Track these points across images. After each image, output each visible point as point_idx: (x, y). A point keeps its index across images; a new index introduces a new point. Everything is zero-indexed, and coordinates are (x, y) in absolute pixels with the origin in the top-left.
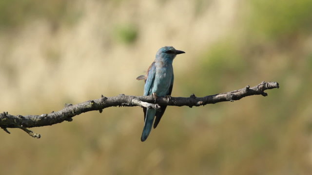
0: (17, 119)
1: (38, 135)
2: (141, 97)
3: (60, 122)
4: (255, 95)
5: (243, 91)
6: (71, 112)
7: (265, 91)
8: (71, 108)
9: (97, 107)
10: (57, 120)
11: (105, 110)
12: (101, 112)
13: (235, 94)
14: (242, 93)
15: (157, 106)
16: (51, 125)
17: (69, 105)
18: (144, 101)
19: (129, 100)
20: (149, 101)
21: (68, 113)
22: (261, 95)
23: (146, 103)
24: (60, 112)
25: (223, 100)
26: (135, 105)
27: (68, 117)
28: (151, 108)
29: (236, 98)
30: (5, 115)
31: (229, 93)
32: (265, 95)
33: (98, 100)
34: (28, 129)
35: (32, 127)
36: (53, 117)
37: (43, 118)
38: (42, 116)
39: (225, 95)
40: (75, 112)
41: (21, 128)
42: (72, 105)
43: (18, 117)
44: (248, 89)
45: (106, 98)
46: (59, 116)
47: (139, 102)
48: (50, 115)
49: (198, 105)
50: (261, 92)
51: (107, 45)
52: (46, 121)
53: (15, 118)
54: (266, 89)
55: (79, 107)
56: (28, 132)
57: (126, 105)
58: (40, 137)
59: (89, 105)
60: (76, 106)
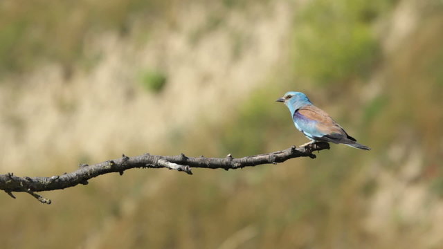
0: (24, 182)
1: (48, 201)
2: (168, 157)
3: (74, 186)
4: (301, 157)
5: (288, 152)
6: (87, 174)
7: (314, 153)
8: (86, 169)
9: (117, 168)
10: (71, 183)
11: (126, 172)
12: (121, 174)
13: (278, 155)
14: (287, 154)
15: (187, 168)
16: (63, 188)
17: (85, 166)
18: (172, 162)
19: (155, 161)
20: (178, 163)
21: (83, 175)
22: (308, 157)
23: (174, 164)
24: (74, 174)
25: (264, 162)
26: (162, 166)
27: (83, 180)
28: (180, 170)
29: (279, 160)
30: (10, 176)
31: (271, 154)
32: (313, 157)
33: (119, 160)
34: (35, 193)
35: (41, 191)
36: (66, 180)
37: (53, 181)
38: (53, 178)
39: (267, 157)
40: (91, 174)
41: (29, 192)
42: (87, 165)
43: (25, 179)
44: (293, 149)
45: (128, 158)
46: (72, 179)
47: (166, 163)
48: (62, 177)
49: (235, 168)
50: (309, 153)
51: (130, 94)
52: (57, 184)
53: (21, 180)
54: (315, 150)
55: (96, 168)
56: (37, 197)
57: (152, 167)
58: (50, 203)
59: (108, 166)
60: (93, 167)
